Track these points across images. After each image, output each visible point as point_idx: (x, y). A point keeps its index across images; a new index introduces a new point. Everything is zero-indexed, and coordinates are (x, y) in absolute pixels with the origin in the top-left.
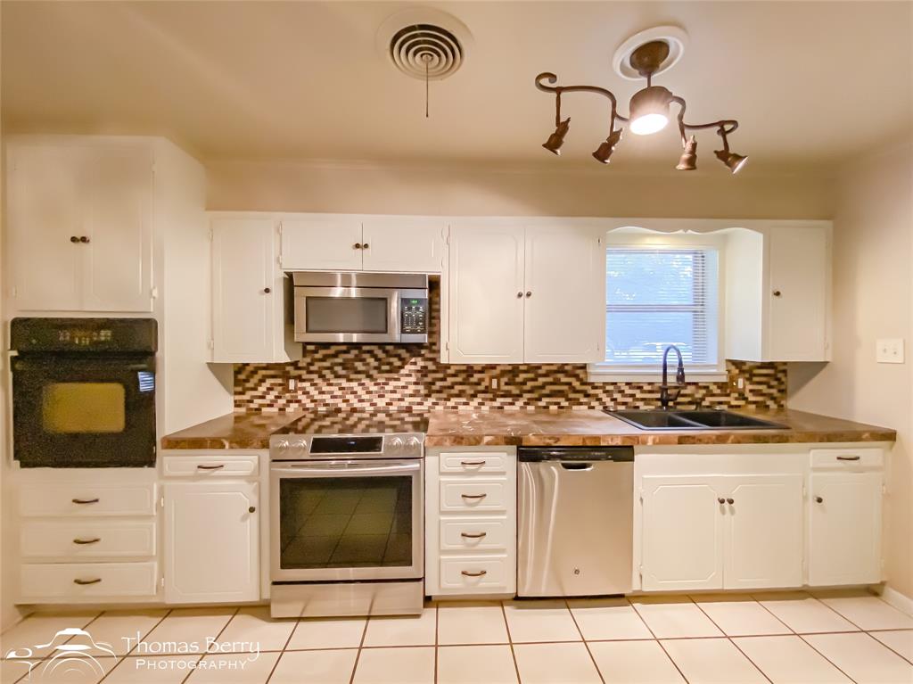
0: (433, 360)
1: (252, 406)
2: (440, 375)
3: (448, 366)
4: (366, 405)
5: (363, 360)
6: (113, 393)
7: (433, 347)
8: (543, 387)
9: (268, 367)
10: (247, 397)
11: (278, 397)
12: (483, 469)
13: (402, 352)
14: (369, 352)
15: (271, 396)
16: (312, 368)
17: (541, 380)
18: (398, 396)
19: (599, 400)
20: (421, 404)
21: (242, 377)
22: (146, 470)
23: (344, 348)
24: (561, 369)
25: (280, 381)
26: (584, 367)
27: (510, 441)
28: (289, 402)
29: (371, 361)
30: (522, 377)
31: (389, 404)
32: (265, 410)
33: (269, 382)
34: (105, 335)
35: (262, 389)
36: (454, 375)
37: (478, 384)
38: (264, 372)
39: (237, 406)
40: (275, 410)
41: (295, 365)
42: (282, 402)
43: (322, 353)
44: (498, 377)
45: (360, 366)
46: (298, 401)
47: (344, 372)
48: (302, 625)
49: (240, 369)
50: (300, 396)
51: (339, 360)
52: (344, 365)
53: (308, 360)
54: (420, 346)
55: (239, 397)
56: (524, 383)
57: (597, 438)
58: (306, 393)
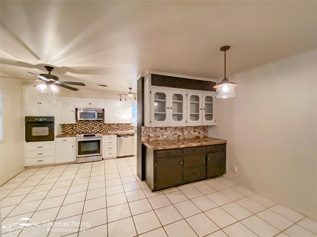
0: (103, 123)
1: (66, 132)
2: (104, 126)
3: (106, 124)
4: (90, 131)
5: (89, 123)
6: (47, 129)
7: (103, 121)
8: (123, 127)
9: (69, 124)
10: (65, 130)
11: (71, 130)
12: (112, 138)
13: (97, 122)
14: (90, 122)
15: (70, 130)
16: (79, 125)
17: (123, 126)
18: (96, 129)
19: (133, 129)
20: (101, 131)
21: (64, 127)
22: (52, 141)
23: (85, 121)
24: (126, 124)
25: (72, 127)
26: (130, 124)
27: (116, 134)
28: (74, 131)
29: (91, 123)
30: (120, 125)
31: (94, 131)
32: (69, 133)
33: (70, 127)
34: (45, 119)
35: (68, 129)
36: (107, 125)
37: (112, 127)
38: (69, 126)
39: (63, 132)
40: (71, 133)
41: (75, 124)
42: (72, 131)
43: (81, 122)
44: (115, 126)
45: (88, 124)
46: (76, 131)
47: (85, 125)
48: (82, 164)
49: (63, 125)
50: (76, 130)
51: (84, 123)
52: (85, 124)
53: (78, 123)
54: (101, 120)
55: (63, 130)
56: (120, 127)
57: (129, 133)
58: (77, 129)
